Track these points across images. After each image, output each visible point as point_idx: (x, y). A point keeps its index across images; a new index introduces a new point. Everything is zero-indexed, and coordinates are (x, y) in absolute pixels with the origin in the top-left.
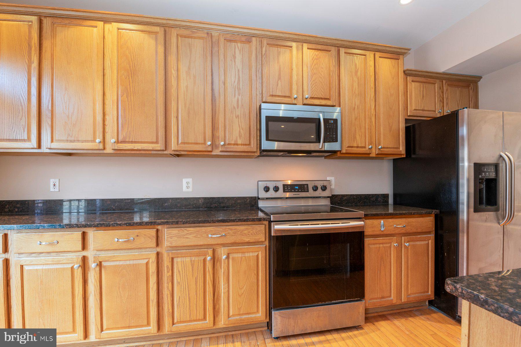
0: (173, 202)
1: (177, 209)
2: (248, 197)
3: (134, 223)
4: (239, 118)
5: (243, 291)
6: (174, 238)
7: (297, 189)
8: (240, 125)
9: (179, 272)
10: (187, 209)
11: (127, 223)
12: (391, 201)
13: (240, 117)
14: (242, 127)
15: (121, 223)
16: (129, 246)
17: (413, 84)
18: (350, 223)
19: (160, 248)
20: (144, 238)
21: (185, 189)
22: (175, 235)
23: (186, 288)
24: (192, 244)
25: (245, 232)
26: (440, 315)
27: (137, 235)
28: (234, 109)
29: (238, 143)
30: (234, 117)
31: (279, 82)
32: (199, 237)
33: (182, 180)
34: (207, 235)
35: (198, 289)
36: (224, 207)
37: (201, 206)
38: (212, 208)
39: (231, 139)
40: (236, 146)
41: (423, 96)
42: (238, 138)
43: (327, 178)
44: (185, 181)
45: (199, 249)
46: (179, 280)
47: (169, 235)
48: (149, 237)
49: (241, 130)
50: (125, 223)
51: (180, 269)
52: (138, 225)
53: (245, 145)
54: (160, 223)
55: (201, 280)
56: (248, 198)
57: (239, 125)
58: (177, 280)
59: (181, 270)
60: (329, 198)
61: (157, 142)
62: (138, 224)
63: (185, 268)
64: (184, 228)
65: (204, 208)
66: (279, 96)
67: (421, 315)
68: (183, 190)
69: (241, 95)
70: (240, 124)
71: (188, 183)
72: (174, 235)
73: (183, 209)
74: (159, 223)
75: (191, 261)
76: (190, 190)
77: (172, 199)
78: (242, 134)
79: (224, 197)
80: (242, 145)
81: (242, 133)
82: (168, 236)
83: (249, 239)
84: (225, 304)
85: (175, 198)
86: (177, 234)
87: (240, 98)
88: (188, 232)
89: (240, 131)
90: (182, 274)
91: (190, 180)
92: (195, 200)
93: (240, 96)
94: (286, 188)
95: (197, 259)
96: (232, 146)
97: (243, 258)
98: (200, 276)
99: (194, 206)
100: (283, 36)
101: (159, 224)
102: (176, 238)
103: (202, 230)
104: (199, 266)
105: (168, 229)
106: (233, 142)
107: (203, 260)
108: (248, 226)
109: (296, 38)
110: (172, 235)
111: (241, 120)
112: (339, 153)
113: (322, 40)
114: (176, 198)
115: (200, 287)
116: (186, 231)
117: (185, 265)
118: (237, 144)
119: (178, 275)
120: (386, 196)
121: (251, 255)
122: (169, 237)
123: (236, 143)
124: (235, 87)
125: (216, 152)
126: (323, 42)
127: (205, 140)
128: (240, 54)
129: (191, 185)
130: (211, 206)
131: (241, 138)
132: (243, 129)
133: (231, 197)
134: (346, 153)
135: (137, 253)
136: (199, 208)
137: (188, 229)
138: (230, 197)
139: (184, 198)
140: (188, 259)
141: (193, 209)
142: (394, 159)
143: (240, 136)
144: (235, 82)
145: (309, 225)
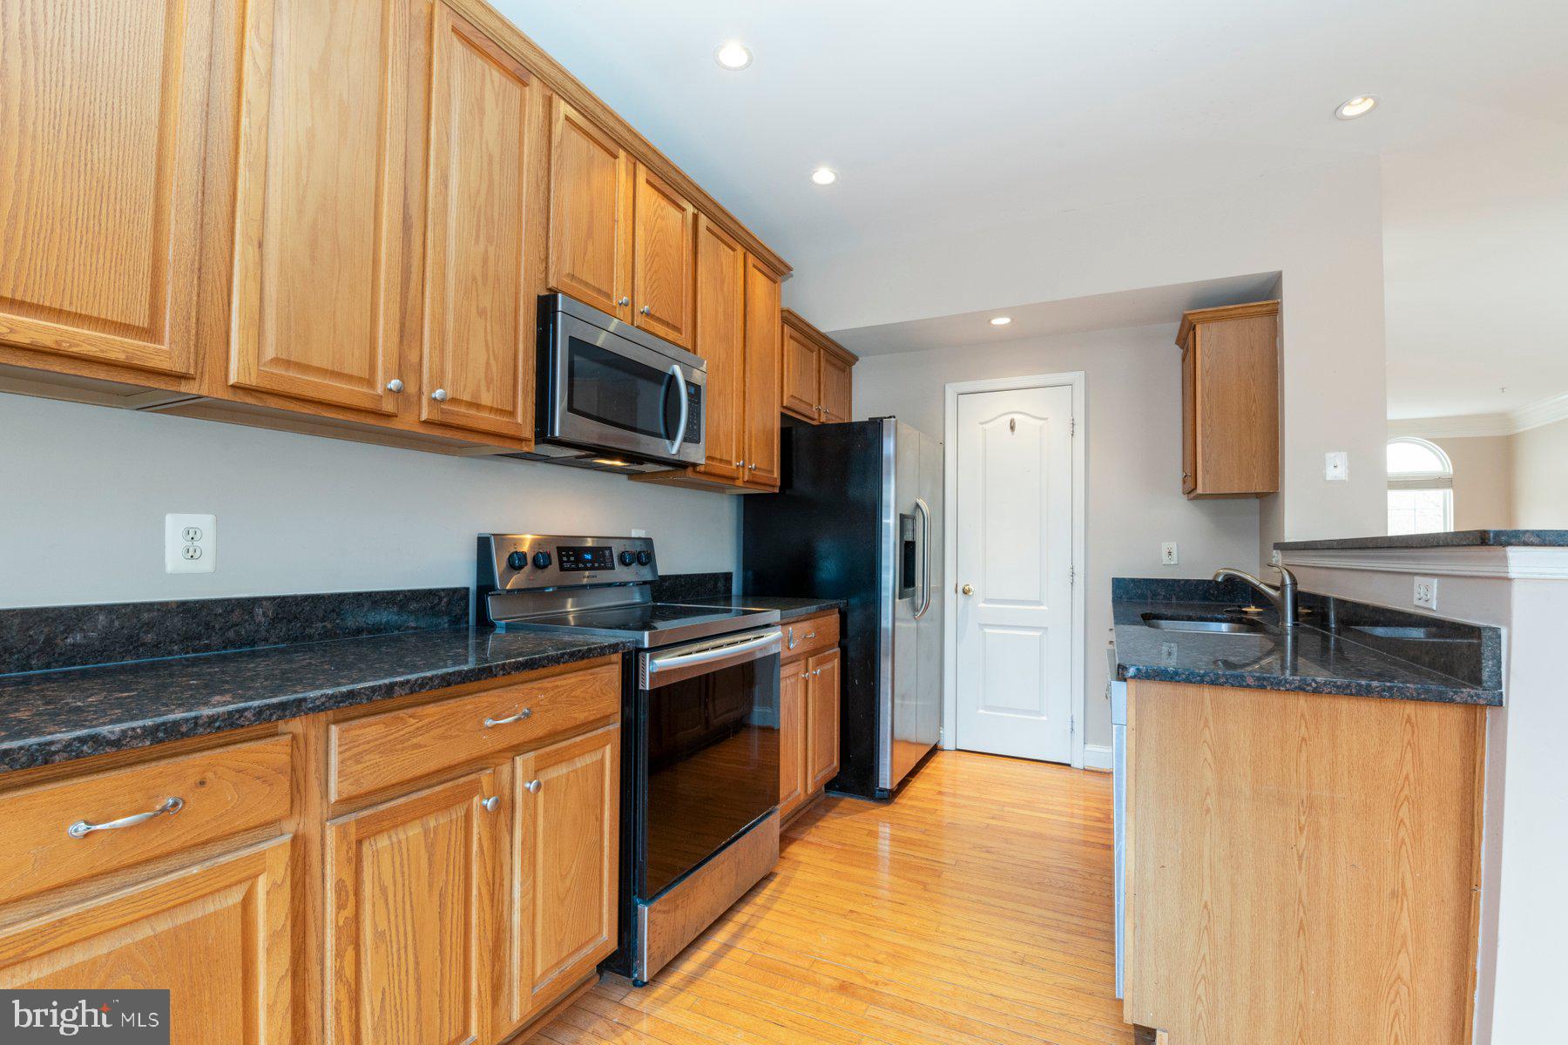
0: (117, 623)
1: (138, 657)
2: (443, 590)
3: (196, 724)
4: (486, 319)
5: (568, 882)
6: (367, 757)
7: (588, 561)
8: (490, 343)
9: (384, 890)
10: (194, 651)
11: (157, 728)
12: (736, 587)
13: (489, 315)
14: (493, 351)
15: (124, 732)
16: (158, 841)
17: (792, 341)
18: (763, 637)
19: (297, 816)
20: (235, 785)
21: (174, 560)
22: (372, 744)
23: (406, 947)
24: (433, 765)
25: (578, 692)
26: (848, 802)
27: (198, 779)
28: (474, 285)
29: (483, 403)
30: (474, 311)
31: (590, 247)
32: (455, 737)
33: (162, 522)
34: (481, 723)
35: (448, 933)
36: (359, 631)
37: (264, 633)
38: (310, 637)
39: (462, 384)
40: (473, 412)
41: (801, 372)
42: (483, 383)
43: (631, 532)
44: (174, 526)
45: (451, 780)
46: (383, 926)
47: (350, 749)
48: (258, 778)
49: (492, 361)
50: (144, 728)
51: (388, 880)
52: (219, 728)
53: (501, 412)
54: (323, 704)
55: (456, 894)
56: (443, 594)
57: (486, 341)
58: (375, 925)
59: (388, 882)
60: (648, 586)
61: (151, 332)
62: (217, 724)
63: (406, 869)
64: (405, 711)
65: (275, 643)
66: (586, 284)
67: (827, 811)
68: (163, 565)
69: (495, 243)
70: (489, 338)
71: (191, 535)
72: (367, 747)
73: (170, 654)
74: (318, 703)
75: (426, 832)
76: (205, 565)
77: (110, 609)
78: (495, 375)
79: (360, 594)
80: (491, 409)
81: (494, 370)
82: (347, 754)
83: (586, 714)
84: (525, 950)
85: (128, 605)
86: (381, 738)
87: (491, 250)
88: (420, 724)
89: (488, 363)
90: (395, 896)
91: (205, 522)
92: (232, 611)
93: (494, 247)
94: (565, 559)
95: (446, 820)
96: (463, 410)
97: (572, 775)
98: (454, 880)
99: (231, 634)
100: (602, 116)
101: (318, 707)
102: (376, 758)
103: (466, 705)
104: (453, 839)
105: (345, 725)
106: (467, 397)
107: (463, 818)
108: (584, 672)
109: (627, 140)
110: (360, 749)
111: (492, 326)
112: (690, 469)
113: (673, 175)
114: (135, 605)
115: (455, 921)
116: (414, 721)
117: (405, 856)
118: (478, 406)
119: (380, 903)
120: (727, 577)
121: (588, 762)
122: (350, 758)
123: (475, 401)
124: (480, 212)
125: (406, 423)
126: (675, 180)
127: (372, 368)
128: (497, 105)
129: (207, 543)
130: (308, 631)
131: (491, 386)
132: (496, 359)
133: (387, 592)
134: (705, 473)
135: (195, 870)
136: (253, 643)
137: (419, 710)
138: (383, 592)
139: (177, 602)
140: (414, 831)
141: (225, 648)
142: (746, 496)
143: (489, 381)
144: (478, 192)
145: (707, 650)
